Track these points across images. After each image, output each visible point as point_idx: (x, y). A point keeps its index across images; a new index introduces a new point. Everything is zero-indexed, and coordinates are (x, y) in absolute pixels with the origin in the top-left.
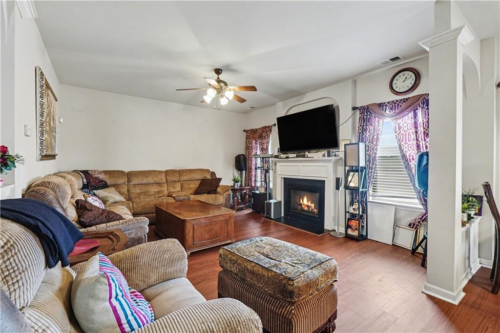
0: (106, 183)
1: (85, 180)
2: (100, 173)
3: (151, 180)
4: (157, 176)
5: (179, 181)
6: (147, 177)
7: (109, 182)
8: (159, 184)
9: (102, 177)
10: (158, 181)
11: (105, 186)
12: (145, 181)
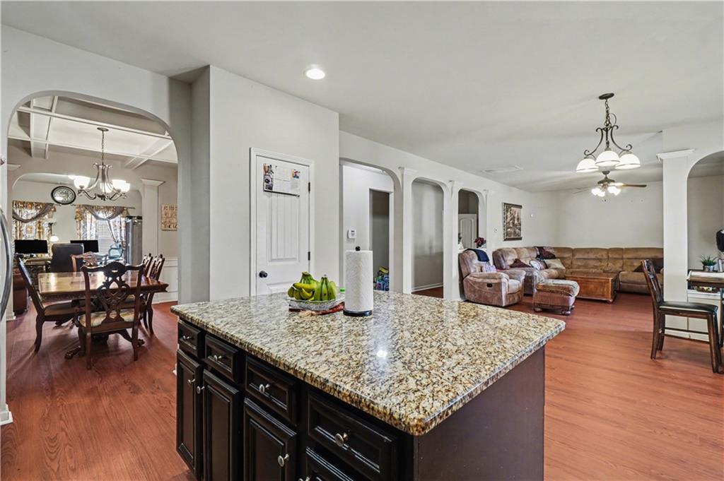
0: (554, 256)
1: (538, 253)
2: (551, 248)
3: (592, 256)
4: (598, 253)
5: (622, 259)
6: (588, 253)
7: (556, 255)
8: (600, 260)
9: (551, 251)
10: (598, 256)
11: (553, 257)
12: (586, 256)
